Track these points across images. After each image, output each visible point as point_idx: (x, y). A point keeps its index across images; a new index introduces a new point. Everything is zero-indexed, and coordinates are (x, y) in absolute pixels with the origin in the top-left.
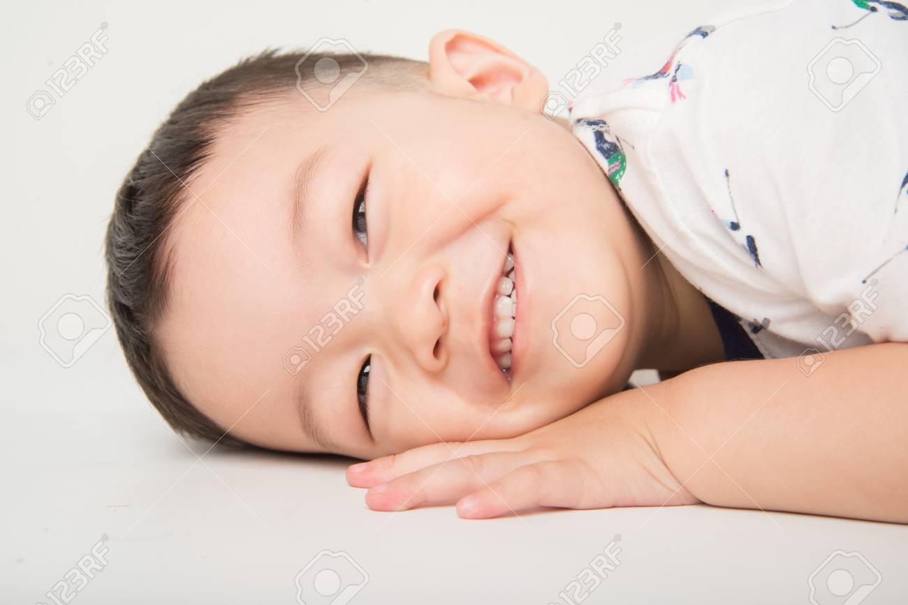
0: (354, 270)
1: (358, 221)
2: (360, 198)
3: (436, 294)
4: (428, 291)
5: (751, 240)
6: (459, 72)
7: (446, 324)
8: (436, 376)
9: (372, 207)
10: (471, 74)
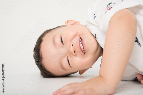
0: (63, 47)
1: (62, 42)
2: (61, 39)
3: (73, 46)
4: (72, 46)
5: (95, 16)
6: (70, 24)
7: (75, 49)
8: (75, 56)
9: (63, 40)
10: (71, 24)
